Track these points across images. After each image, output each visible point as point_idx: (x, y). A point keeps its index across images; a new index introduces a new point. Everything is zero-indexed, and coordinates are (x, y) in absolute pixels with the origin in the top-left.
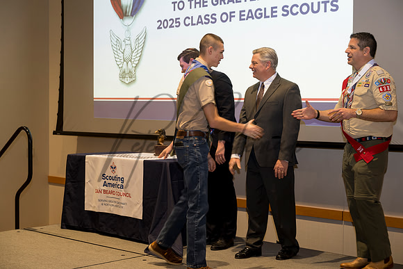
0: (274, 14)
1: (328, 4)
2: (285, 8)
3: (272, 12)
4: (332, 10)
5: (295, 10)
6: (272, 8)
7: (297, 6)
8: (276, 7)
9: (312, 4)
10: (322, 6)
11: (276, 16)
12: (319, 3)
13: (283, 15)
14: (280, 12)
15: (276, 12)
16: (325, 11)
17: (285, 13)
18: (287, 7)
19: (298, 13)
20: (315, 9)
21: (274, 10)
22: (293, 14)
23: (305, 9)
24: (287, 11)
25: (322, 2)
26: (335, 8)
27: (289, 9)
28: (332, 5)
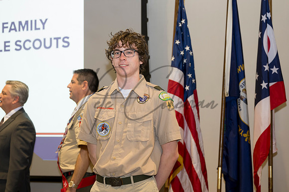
0: (7, 48)
1: (59, 40)
2: (18, 43)
3: (5, 46)
4: (64, 46)
5: (28, 45)
6: (5, 42)
7: (30, 41)
8: (9, 42)
9: (45, 39)
10: (54, 42)
11: (9, 50)
12: (51, 39)
13: (16, 49)
14: (13, 47)
15: (9, 46)
16: (57, 47)
17: (18, 48)
18: (20, 41)
19: (30, 48)
20: (48, 45)
21: (7, 44)
22: (26, 49)
23: (37, 44)
24: (20, 46)
25: (55, 39)
26: (66, 44)
27: (22, 44)
28: (64, 41)
